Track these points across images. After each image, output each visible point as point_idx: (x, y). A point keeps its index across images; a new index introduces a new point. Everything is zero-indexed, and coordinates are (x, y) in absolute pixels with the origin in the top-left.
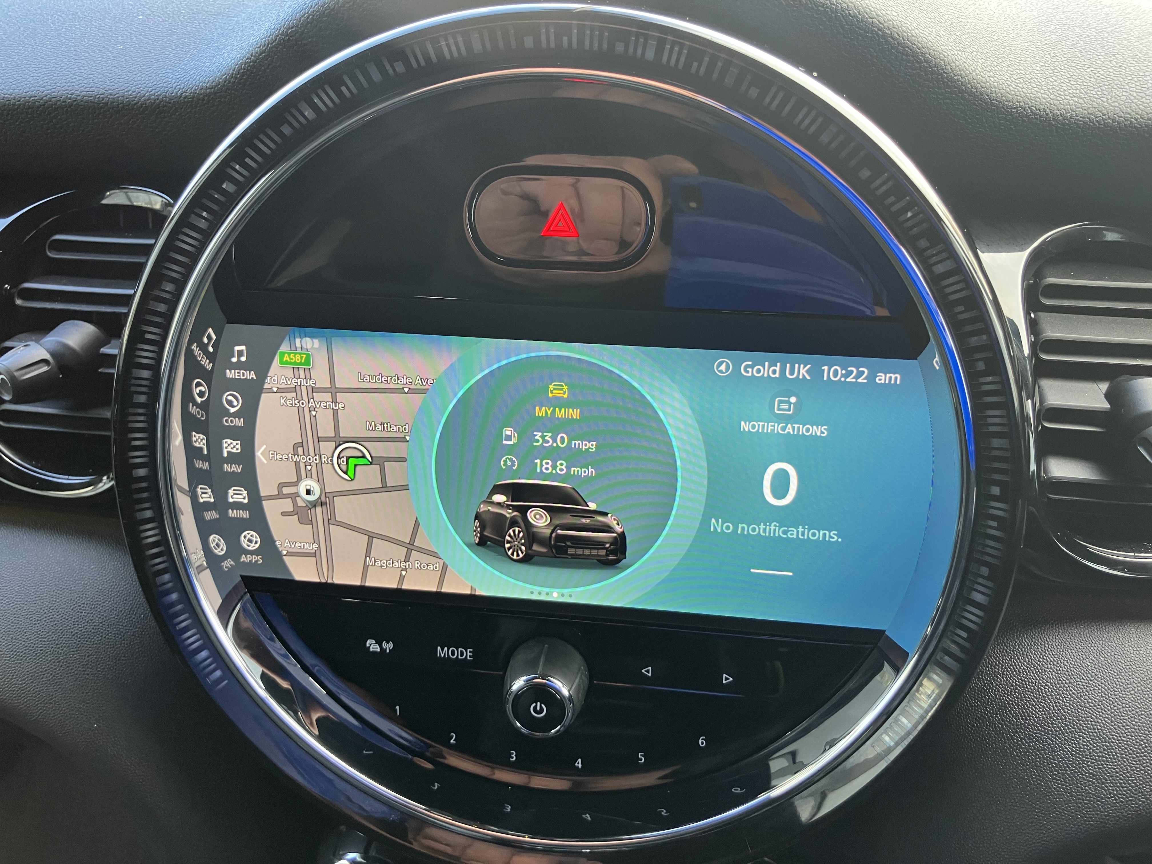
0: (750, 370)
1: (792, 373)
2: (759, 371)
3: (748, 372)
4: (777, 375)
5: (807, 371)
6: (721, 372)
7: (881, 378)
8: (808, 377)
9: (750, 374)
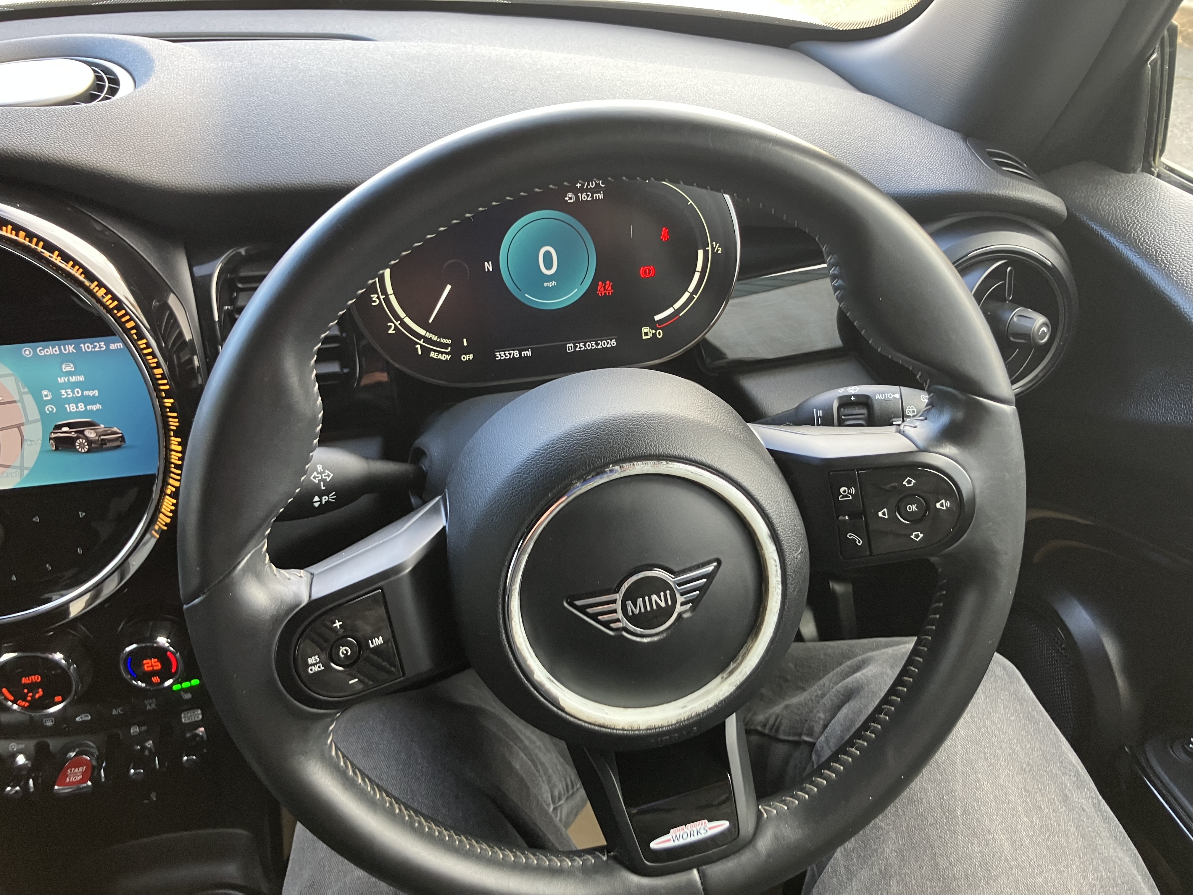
0: (42, 352)
1: (65, 350)
2: (47, 352)
3: (41, 353)
4: (58, 352)
5: (73, 348)
6: (27, 355)
7: (112, 346)
8: (75, 351)
9: (43, 354)
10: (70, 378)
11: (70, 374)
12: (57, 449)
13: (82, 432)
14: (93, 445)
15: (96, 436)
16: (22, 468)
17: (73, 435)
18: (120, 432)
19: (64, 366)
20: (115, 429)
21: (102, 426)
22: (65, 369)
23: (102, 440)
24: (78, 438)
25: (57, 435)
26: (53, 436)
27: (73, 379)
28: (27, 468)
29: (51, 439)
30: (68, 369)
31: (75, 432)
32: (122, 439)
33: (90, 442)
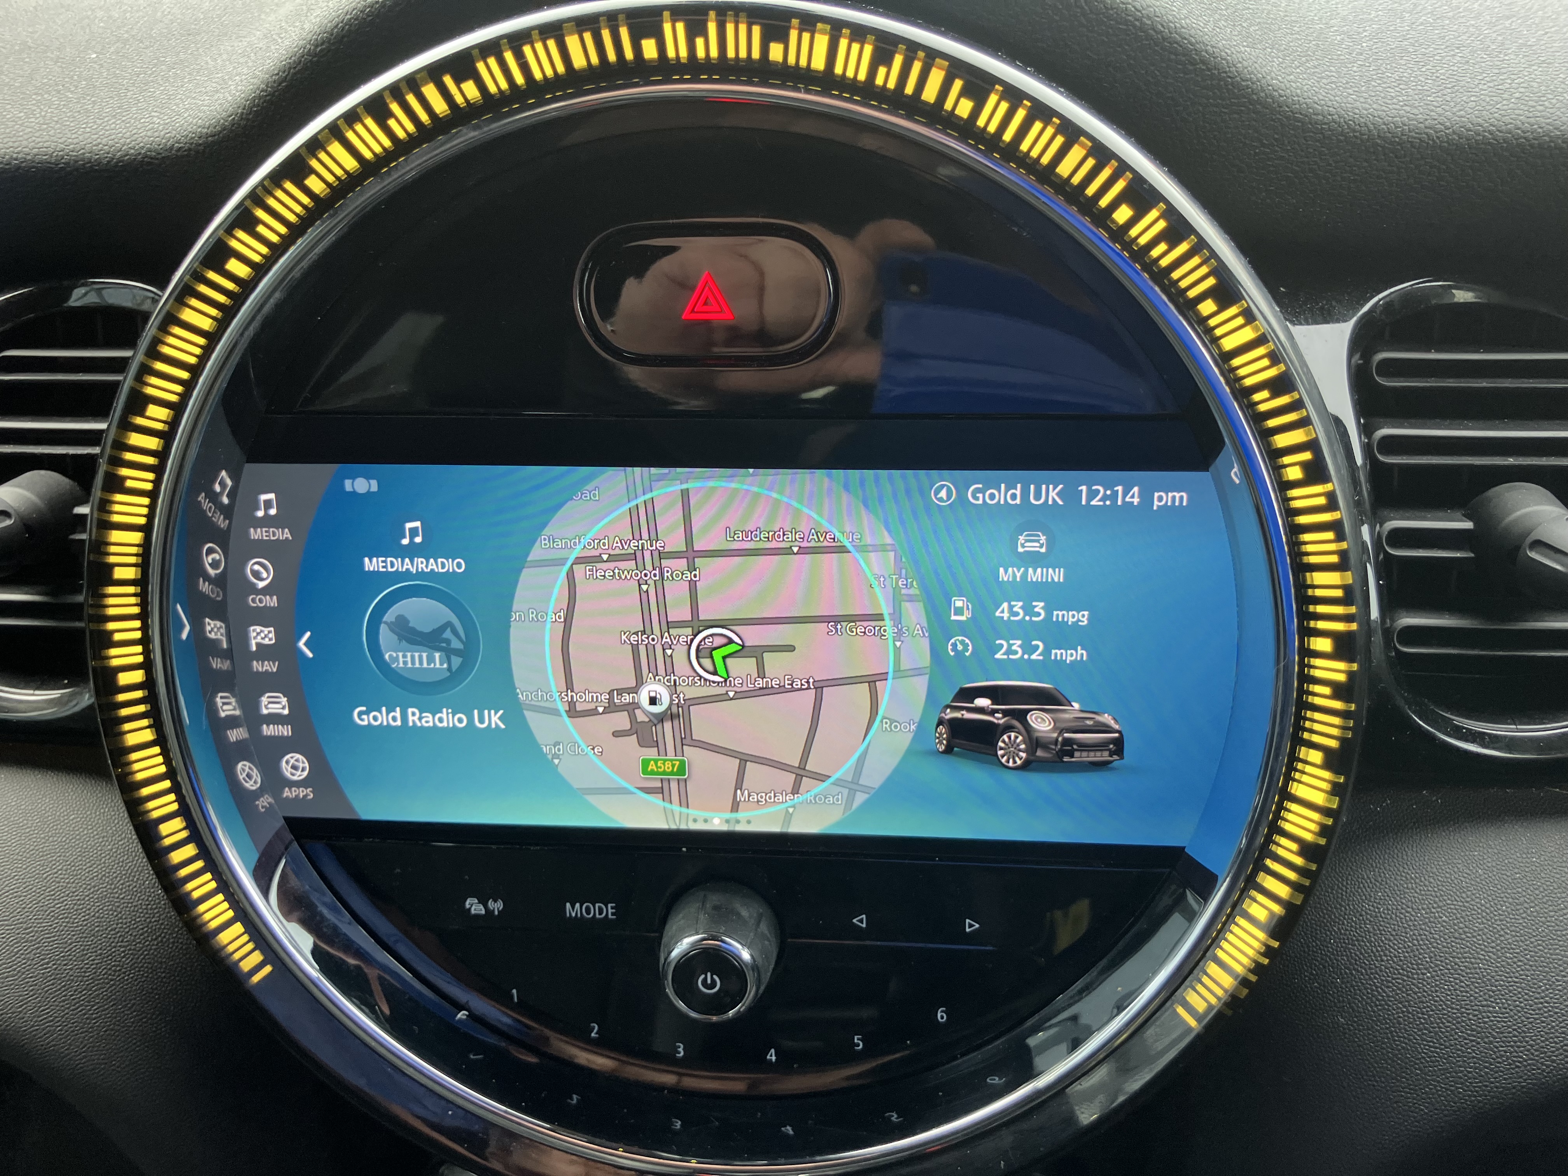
10: (1030, 570)
11: (1034, 560)
12: (949, 750)
13: (1021, 716)
14: (1039, 753)
15: (1055, 729)
16: (852, 785)
17: (999, 719)
18: (1117, 727)
19: (1022, 539)
20: (1106, 718)
21: (1076, 706)
22: (1023, 546)
23: (1068, 742)
24: (1008, 728)
25: (958, 715)
26: (950, 715)
27: (1036, 575)
28: (865, 789)
29: (940, 722)
30: (1032, 547)
31: (1005, 713)
32: (1118, 746)
33: (1034, 742)
